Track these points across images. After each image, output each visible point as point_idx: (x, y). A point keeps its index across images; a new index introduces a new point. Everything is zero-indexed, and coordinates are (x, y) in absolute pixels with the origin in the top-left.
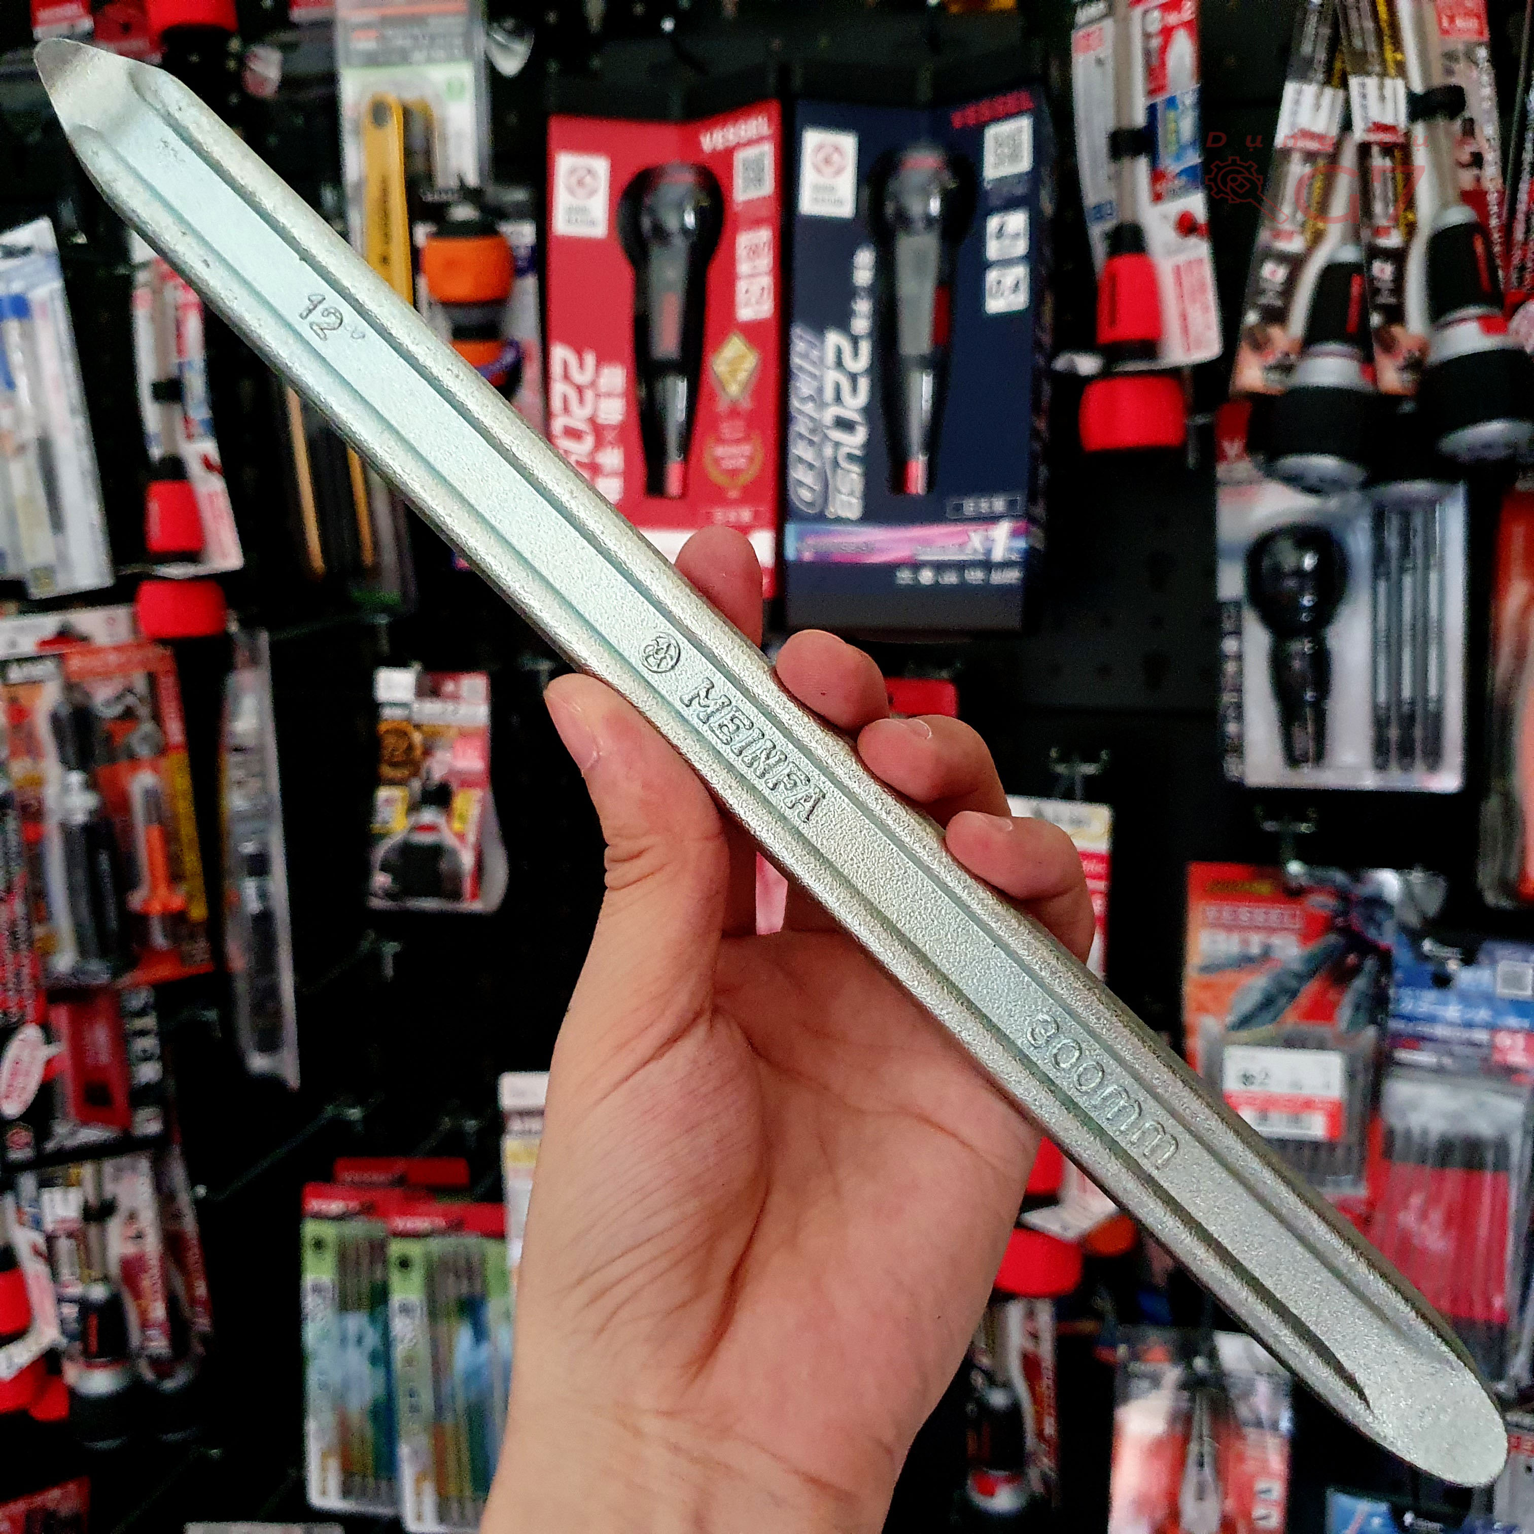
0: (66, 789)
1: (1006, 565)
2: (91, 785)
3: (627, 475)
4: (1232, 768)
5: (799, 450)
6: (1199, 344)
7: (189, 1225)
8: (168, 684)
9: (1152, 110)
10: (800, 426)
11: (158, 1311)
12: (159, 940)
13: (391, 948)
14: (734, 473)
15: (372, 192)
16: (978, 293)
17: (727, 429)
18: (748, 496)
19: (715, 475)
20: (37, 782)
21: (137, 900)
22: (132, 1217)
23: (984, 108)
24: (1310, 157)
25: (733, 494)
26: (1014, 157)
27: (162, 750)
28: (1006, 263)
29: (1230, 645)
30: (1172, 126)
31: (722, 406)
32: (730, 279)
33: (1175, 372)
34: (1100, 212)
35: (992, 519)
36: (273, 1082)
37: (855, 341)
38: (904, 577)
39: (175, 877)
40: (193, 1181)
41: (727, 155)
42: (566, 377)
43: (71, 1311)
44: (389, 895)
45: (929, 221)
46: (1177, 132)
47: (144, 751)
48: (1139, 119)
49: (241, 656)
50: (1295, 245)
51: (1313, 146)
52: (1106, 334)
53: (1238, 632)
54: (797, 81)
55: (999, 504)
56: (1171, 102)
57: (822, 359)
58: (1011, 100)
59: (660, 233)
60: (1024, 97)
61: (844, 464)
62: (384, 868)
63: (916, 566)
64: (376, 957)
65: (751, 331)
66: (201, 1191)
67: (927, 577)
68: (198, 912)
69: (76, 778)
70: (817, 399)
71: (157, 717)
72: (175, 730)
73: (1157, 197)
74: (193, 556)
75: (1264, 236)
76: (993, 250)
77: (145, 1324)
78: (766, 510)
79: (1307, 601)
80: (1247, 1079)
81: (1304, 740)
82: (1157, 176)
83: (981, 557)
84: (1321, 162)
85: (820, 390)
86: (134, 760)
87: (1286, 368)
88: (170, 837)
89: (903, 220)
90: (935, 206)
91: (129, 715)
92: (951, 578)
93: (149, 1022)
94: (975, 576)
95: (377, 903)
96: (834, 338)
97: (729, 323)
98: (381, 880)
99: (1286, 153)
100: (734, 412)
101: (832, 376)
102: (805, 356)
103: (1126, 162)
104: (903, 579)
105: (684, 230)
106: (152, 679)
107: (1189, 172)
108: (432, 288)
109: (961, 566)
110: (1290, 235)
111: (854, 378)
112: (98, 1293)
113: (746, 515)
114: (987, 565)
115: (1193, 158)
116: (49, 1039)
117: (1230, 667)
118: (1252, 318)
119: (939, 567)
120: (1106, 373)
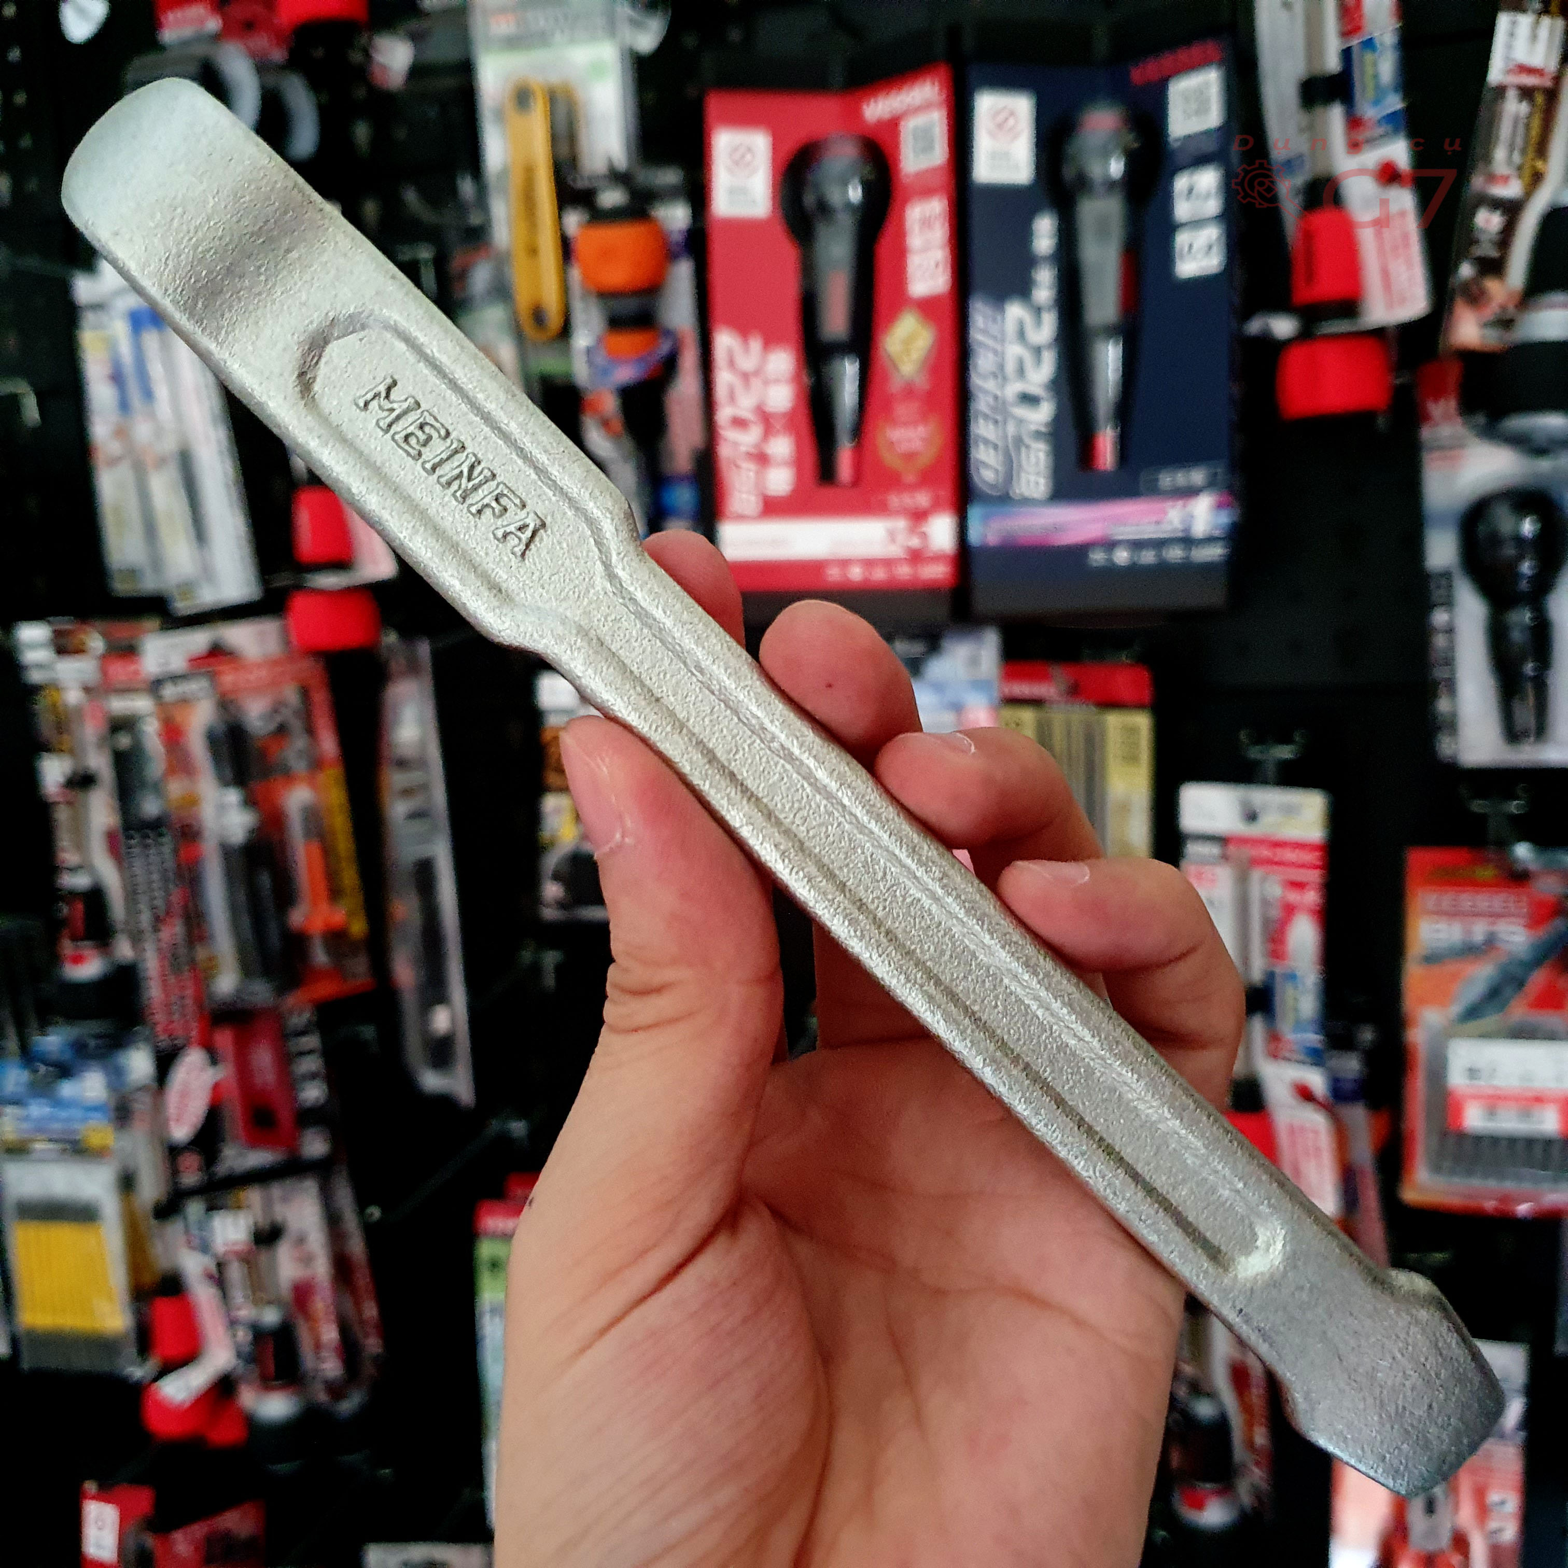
0: (222, 808)
1: (1209, 540)
2: (250, 802)
3: (798, 463)
4: (1446, 747)
5: (981, 428)
6: (1403, 301)
7: (357, 1247)
8: (321, 698)
9: (1347, 55)
10: (981, 404)
11: (330, 1334)
12: (320, 956)
13: (551, 959)
14: (910, 457)
15: (516, 181)
16: (1167, 256)
17: (903, 410)
18: (926, 479)
19: (890, 459)
20: (192, 801)
21: (297, 917)
22: (301, 1240)
23: (1167, 60)
24: (1526, 93)
25: (910, 478)
26: (1202, 110)
27: (317, 764)
28: (1197, 223)
29: (1440, 617)
30: (1369, 70)
31: (895, 385)
32: (901, 253)
33: (1379, 333)
34: (1289, 165)
35: (1190, 492)
36: (445, 1101)
37: (1038, 311)
38: (1097, 557)
39: (335, 893)
40: (362, 1203)
41: (893, 125)
42: (732, 363)
43: (244, 1336)
44: (562, 905)
45: (1111, 185)
46: (1376, 76)
47: (299, 766)
48: (1332, 63)
49: (397, 664)
50: (1511, 190)
51: (1530, 81)
52: (1303, 293)
53: (1449, 603)
54: (968, 42)
55: (1198, 476)
56: (1369, 44)
57: (1003, 332)
58: (1196, 50)
59: (824, 208)
60: (1210, 47)
61: (1027, 440)
62: (556, 877)
63: (1110, 545)
64: (536, 969)
65: (927, 307)
66: (375, 1212)
67: (1122, 557)
68: (358, 927)
69: (233, 796)
70: (1000, 373)
71: (310, 731)
72: (329, 744)
73: (1354, 146)
74: (342, 564)
75: (1477, 182)
76: (1182, 210)
77: (318, 1346)
78: (946, 492)
79: (1526, 567)
80: (1473, 1073)
81: (1525, 715)
82: (1354, 122)
83: (1180, 535)
84: (1540, 99)
85: (1001, 367)
86: (289, 777)
87: (1506, 323)
88: (327, 851)
89: (1083, 184)
90: (1116, 167)
91: (282, 731)
92: (1148, 557)
93: (312, 1041)
94: (1175, 554)
95: (549, 914)
96: (1015, 311)
97: (900, 300)
98: (552, 890)
99: (1501, 91)
100: (909, 392)
101: (1014, 351)
102: (985, 332)
103: (1319, 110)
104: (1096, 561)
105: (848, 205)
106: (305, 693)
107: (1391, 118)
108: (586, 276)
109: (1159, 544)
110: (1505, 179)
111: (1037, 351)
112: (271, 1317)
113: (922, 499)
114: (1187, 541)
115: (1395, 103)
116: (214, 1060)
117: (1440, 641)
118: (1466, 270)
119: (1137, 545)
120: (1305, 335)
